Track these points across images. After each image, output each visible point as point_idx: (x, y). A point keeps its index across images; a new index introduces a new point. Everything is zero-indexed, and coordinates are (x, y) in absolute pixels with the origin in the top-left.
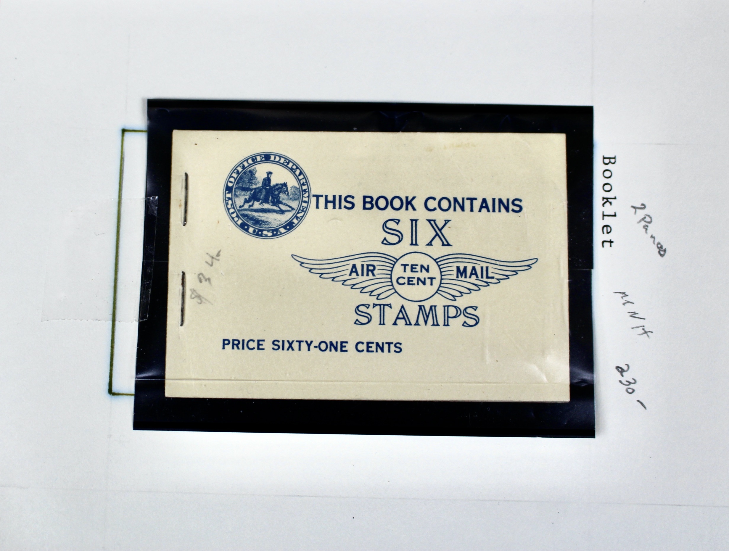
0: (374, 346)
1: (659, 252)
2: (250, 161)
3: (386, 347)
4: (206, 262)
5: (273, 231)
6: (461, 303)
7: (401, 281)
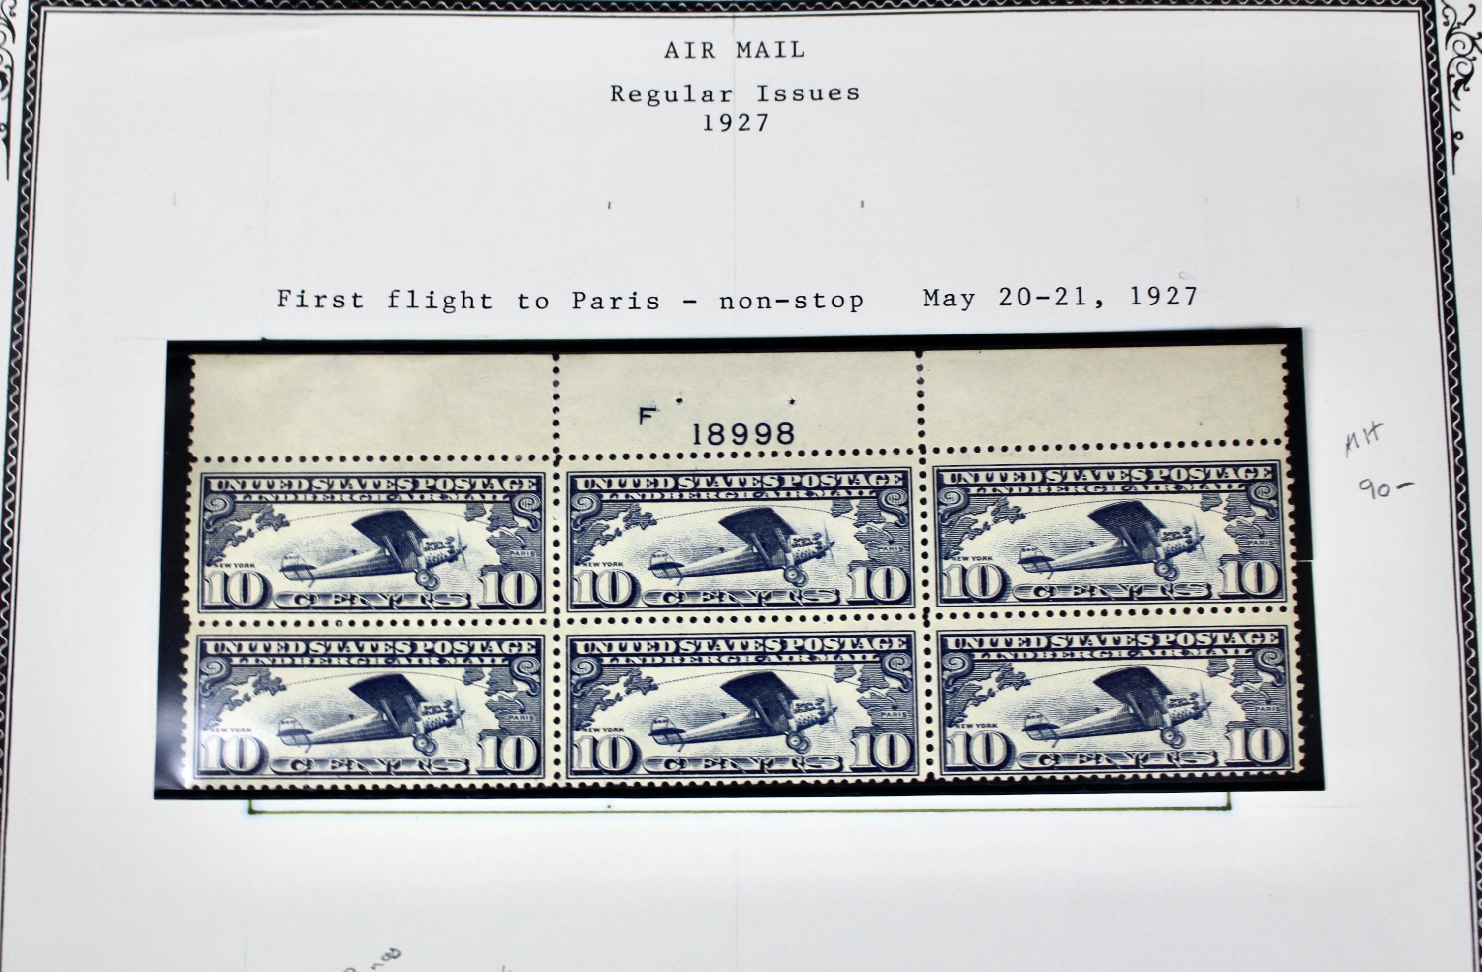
1: (394, 957)
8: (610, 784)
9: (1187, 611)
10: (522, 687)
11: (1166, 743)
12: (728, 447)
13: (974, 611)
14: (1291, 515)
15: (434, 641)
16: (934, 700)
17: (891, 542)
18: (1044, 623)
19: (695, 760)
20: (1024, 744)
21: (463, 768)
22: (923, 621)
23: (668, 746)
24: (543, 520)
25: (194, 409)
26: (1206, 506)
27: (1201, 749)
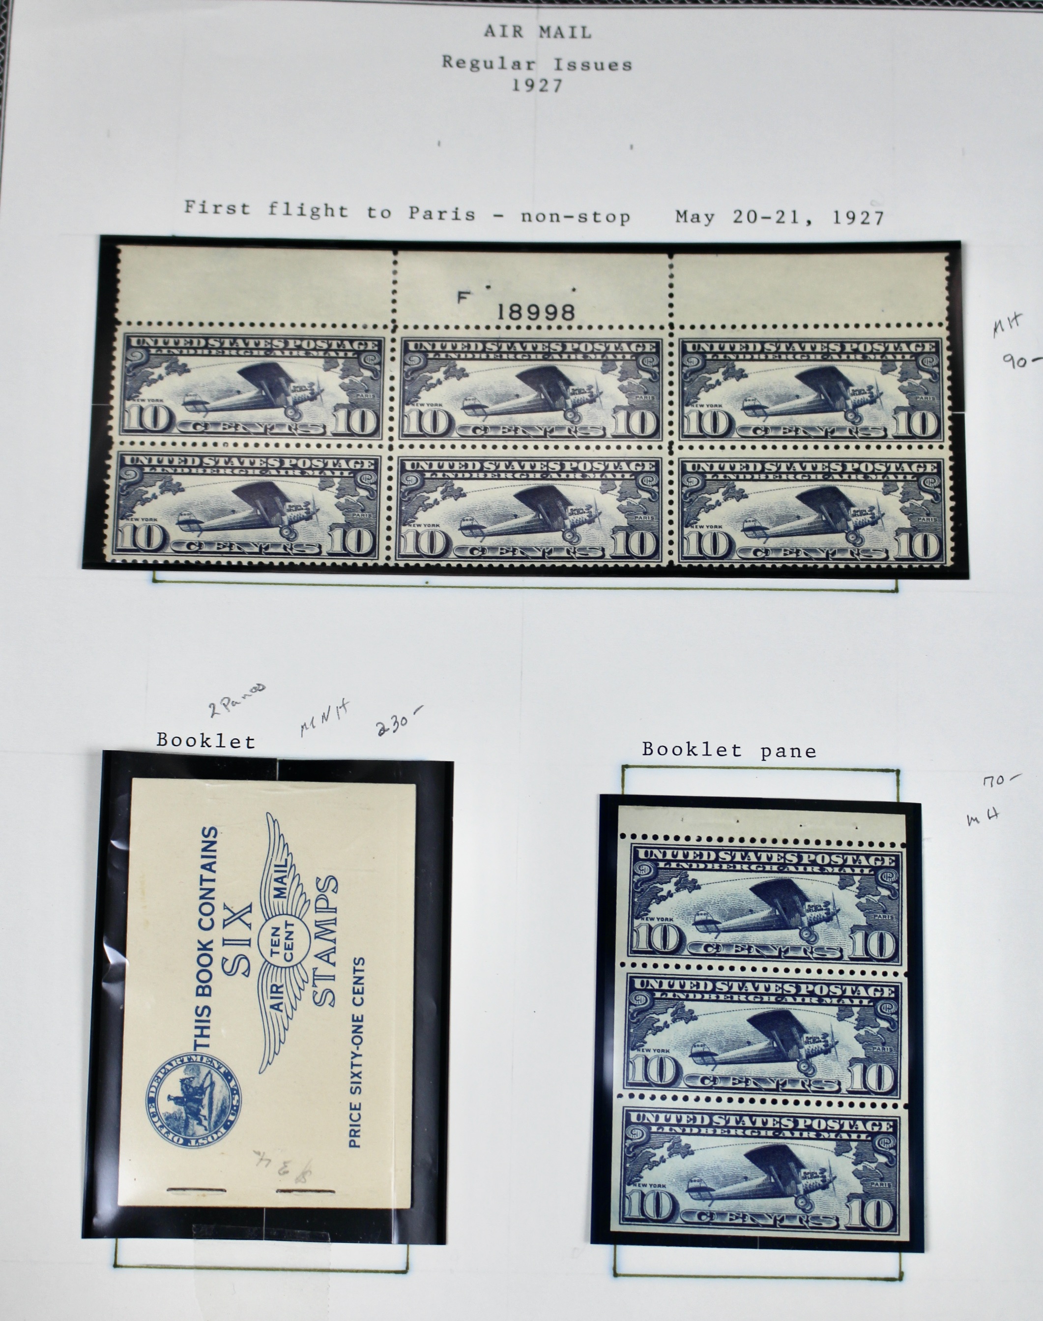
0: (357, 987)
1: (260, 690)
2: (155, 1119)
3: (358, 974)
4: (267, 1166)
5: (233, 1094)
6: (312, 894)
7: (288, 957)
8: (428, 565)
9: (868, 447)
10: (363, 493)
11: (850, 542)
12: (524, 322)
13: (707, 444)
14: (949, 378)
15: (298, 459)
16: (675, 508)
17: (646, 393)
18: (760, 453)
19: (493, 549)
20: (742, 540)
21: (317, 550)
22: (668, 451)
23: (473, 538)
24: (382, 371)
25: (120, 286)
26: (884, 371)
27: (876, 547)
